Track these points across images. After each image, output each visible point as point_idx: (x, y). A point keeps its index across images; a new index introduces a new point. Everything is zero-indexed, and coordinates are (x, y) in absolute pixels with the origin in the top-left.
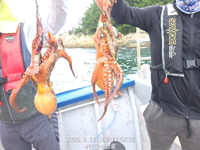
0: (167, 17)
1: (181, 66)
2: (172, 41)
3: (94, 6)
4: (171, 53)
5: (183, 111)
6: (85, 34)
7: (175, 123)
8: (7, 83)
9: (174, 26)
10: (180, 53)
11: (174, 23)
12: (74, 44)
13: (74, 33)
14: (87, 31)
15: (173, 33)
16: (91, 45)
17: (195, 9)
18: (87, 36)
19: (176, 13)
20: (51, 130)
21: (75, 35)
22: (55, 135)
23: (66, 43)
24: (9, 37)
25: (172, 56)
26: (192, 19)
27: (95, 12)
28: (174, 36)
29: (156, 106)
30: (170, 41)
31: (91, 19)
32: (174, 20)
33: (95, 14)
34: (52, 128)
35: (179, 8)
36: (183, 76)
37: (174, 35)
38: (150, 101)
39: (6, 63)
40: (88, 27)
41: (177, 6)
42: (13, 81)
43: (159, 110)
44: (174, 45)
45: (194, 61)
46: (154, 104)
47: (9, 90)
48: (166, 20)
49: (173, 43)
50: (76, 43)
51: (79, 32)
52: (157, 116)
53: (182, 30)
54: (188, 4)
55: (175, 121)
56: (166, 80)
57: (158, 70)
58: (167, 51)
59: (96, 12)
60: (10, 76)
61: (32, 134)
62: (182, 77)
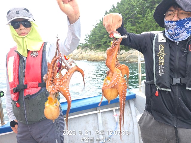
0: (157, 43)
1: (168, 82)
2: (162, 62)
3: (100, 25)
4: (160, 71)
5: (171, 120)
6: (91, 49)
7: (165, 131)
8: (26, 89)
9: (163, 51)
10: (167, 72)
11: (163, 48)
12: (80, 57)
13: (81, 48)
14: (92, 46)
15: (162, 56)
16: (95, 59)
17: (180, 38)
18: (92, 51)
19: (165, 41)
20: (57, 133)
21: (82, 49)
22: (61, 139)
23: (73, 56)
24: (34, 53)
25: (161, 74)
26: (177, 46)
27: (100, 30)
28: (163, 59)
29: (149, 115)
30: (160, 62)
31: (96, 36)
32: (163, 46)
33: (101, 31)
34: (59, 132)
35: (168, 37)
36: (170, 90)
37: (163, 57)
38: (144, 111)
39: (29, 73)
40: (93, 43)
41: (166, 35)
42: (31, 88)
43: (152, 119)
44: (163, 66)
45: (179, 79)
46: (148, 114)
47: (27, 95)
48: (157, 46)
49: (162, 64)
50: (82, 56)
51: (86, 47)
52: (151, 124)
53: (169, 54)
54: (174, 34)
55: (165, 129)
56: (157, 94)
57: (151, 85)
58: (157, 69)
59: (102, 30)
60: (30, 84)
61: (42, 135)
62: (169, 92)
